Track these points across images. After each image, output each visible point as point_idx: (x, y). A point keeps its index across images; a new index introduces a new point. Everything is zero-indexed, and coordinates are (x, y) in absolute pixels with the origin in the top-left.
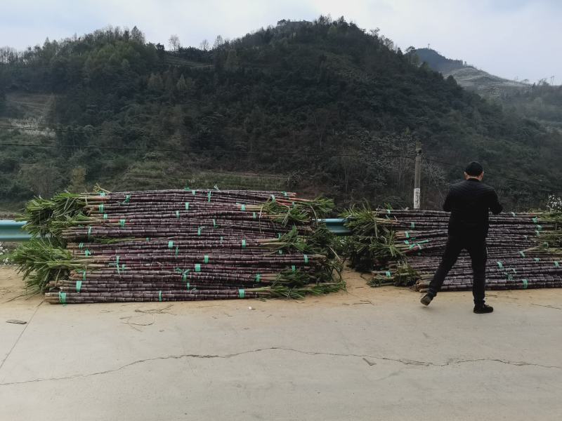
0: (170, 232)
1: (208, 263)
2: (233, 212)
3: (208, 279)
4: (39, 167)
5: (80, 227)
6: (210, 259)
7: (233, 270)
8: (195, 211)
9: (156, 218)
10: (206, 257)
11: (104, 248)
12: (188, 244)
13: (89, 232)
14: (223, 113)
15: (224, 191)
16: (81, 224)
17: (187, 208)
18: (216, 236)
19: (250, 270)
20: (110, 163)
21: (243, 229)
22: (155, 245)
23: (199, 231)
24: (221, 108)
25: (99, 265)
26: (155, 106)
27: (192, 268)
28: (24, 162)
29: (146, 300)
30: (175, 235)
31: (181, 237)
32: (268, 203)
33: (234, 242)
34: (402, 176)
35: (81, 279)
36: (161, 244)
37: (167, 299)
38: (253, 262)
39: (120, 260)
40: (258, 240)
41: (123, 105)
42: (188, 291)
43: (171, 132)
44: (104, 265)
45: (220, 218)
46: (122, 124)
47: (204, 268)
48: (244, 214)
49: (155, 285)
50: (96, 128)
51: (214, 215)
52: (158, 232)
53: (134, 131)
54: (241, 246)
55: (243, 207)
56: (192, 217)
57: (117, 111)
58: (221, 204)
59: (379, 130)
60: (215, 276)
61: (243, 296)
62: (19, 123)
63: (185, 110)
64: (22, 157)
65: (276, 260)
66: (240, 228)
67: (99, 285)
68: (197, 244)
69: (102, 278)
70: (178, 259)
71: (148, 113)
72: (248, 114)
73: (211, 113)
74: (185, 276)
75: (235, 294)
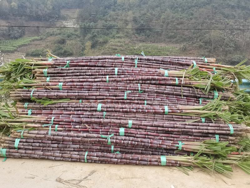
0: (99, 95)
1: (132, 128)
2: (157, 77)
3: (131, 144)
4: (73, 42)
5: (25, 89)
6: (133, 124)
7: (155, 136)
8: (123, 76)
9: (90, 82)
10: (130, 122)
11: (45, 108)
12: (114, 108)
13: (32, 94)
14: (151, 14)
15: (150, 58)
16: (26, 87)
17: (116, 73)
18: (140, 100)
19: (172, 137)
20: (101, 40)
21: (166, 94)
22: (86, 107)
23: (126, 95)
24: (150, 11)
25: (36, 125)
26: (120, 12)
27: (117, 132)
28: (68, 40)
29: (73, 160)
30: (103, 99)
31: (109, 101)
32: (190, 69)
33: (157, 107)
34: (244, 44)
35: (19, 137)
36: (91, 107)
37: (90, 161)
38: (176, 129)
39: (54, 121)
40: (180, 107)
41: (107, 12)
42: (111, 155)
43: (127, 24)
44: (40, 125)
45: (145, 83)
46: (106, 21)
47: (128, 133)
48: (167, 80)
49: (82, 147)
50: (95, 24)
51: (139, 80)
52: (89, 96)
53: (111, 25)
54: (164, 112)
55: (166, 72)
56: (120, 81)
57: (104, 16)
58: (147, 70)
59: (234, 19)
60: (138, 142)
61: (165, 164)
62: (66, 22)
63: (133, 13)
64: (67, 38)
66: (163, 93)
67: (34, 144)
68: (123, 108)
69: (36, 138)
70: (104, 123)
71: (117, 16)
72: (164, 14)
73: (145, 14)
74: (109, 140)
75: (156, 161)
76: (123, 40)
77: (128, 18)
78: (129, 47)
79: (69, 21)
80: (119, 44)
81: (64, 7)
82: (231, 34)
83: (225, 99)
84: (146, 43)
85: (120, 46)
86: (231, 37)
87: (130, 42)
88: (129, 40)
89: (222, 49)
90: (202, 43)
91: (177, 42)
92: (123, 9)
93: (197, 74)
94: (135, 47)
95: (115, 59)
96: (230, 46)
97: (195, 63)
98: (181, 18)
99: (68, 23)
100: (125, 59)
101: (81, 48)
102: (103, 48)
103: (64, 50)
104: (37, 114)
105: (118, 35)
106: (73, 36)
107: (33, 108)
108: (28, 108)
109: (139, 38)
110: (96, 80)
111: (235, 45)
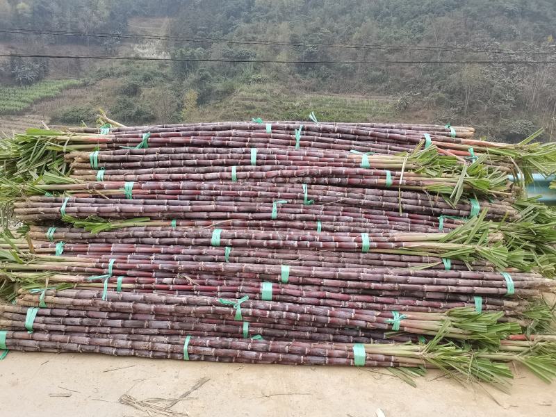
0: (217, 210)
1: (288, 283)
2: (344, 170)
3: (288, 318)
4: (157, 92)
5: (48, 196)
6: (292, 274)
7: (340, 300)
8: (268, 167)
9: (193, 180)
10: (286, 269)
11: (93, 240)
12: (250, 238)
13: (63, 208)
14: (331, 28)
15: (329, 126)
17: (253, 160)
18: (308, 220)
19: (377, 302)
20: (219, 86)
21: (364, 206)
22: (187, 237)
23: (275, 209)
24: (329, 23)
25: (74, 278)
26: (262, 25)
27: (255, 293)
28: (145, 86)
29: (158, 356)
30: (225, 218)
31: (238, 222)
32: (416, 151)
33: (345, 237)
34: (536, 96)
35: (36, 304)
36: (197, 237)
37: (197, 357)
38: (387, 285)
39: (114, 268)
40: (397, 235)
41: (232, 25)
42: (243, 344)
43: (277, 52)
44: (82, 278)
45: (317, 183)
46: (231, 44)
47: (279, 293)
48: (368, 176)
49: (177, 325)
50: (207, 51)
51: (306, 176)
53: (241, 53)
54: (360, 247)
55: (365, 159)
56: (262, 179)
57: (226, 33)
58: (321, 152)
59: (514, 40)
60: (302, 313)
61: (363, 363)
62: (140, 48)
63: (291, 27)
64: (143, 81)
65: (438, 284)
66: (358, 205)
67: (68, 320)
68: (268, 239)
69: (74, 307)
70: (227, 271)
71: (255, 33)
72: (358, 28)
73: (317, 29)
74: (239, 311)
75: (344, 356)
76: (267, 86)
77: (279, 38)
78: (281, 103)
79: (147, 46)
80: (259, 96)
81: (135, 13)
82: (507, 73)
83: (494, 217)
84: (320, 94)
85: (261, 101)
86: (507, 79)
87: (283, 91)
88: (282, 87)
89: (486, 107)
90: (444, 93)
91: (387, 91)
92: (268, 18)
93: (433, 162)
94: (295, 102)
95: (251, 129)
96: (504, 100)
97: (428, 137)
98: (397, 39)
99: (144, 48)
100: (273, 128)
101: (175, 105)
102: (223, 104)
103: (136, 110)
104: (76, 252)
105: (257, 76)
106: (157, 78)
107: (65, 240)
108: (56, 240)
109: (305, 82)
110: (209, 175)
111: (515, 99)
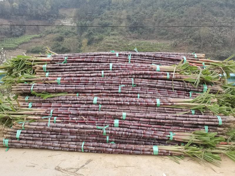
0: (95, 89)
1: (126, 120)
2: (149, 72)
3: (125, 135)
4: (71, 40)
5: (25, 83)
6: (127, 116)
7: (147, 127)
8: (117, 71)
9: (86, 77)
10: (124, 114)
11: (44, 102)
12: (109, 101)
13: (32, 88)
14: (144, 12)
15: (143, 54)
17: (111, 68)
18: (134, 93)
19: (163, 128)
20: (97, 37)
21: (158, 87)
22: (83, 100)
23: (120, 88)
24: (143, 10)
25: (36, 117)
26: (114, 11)
27: (112, 124)
28: (66, 37)
29: (71, 150)
30: (99, 93)
31: (104, 94)
32: (180, 64)
33: (150, 100)
34: (232, 40)
35: (21, 128)
36: (87, 100)
37: (87, 151)
38: (167, 121)
39: (53, 113)
40: (172, 100)
41: (102, 11)
42: (106, 145)
43: (121, 22)
44: (40, 117)
45: (138, 78)
46: (102, 19)
47: (122, 124)
48: (159, 74)
49: (79, 137)
50: (92, 22)
51: (133, 75)
53: (106, 23)
54: (156, 105)
55: (158, 67)
56: (114, 76)
57: (99, 15)
58: (139, 65)
60: (131, 132)
61: (157, 154)
62: (64, 21)
63: (127, 12)
64: (65, 35)
65: (189, 120)
66: (155, 87)
67: (34, 135)
68: (117, 101)
69: (36, 129)
70: (100, 115)
71: (112, 14)
72: (155, 12)
73: (138, 13)
74: (105, 131)
75: (149, 151)
76: (117, 37)
77: (122, 17)
78: (123, 44)
79: (66, 20)
80: (114, 41)
81: (62, 7)
82: (220, 31)
83: (214, 92)
84: (139, 40)
85: (114, 43)
86: (219, 33)
87: (124, 39)
88: (123, 37)
89: (211, 45)
90: (192, 39)
91: (168, 39)
92: (118, 8)
93: (187, 69)
94: (129, 43)
95: (110, 55)
96: (218, 42)
97: (185, 58)
98: (172, 16)
99: (65, 21)
100: (119, 55)
101: (78, 45)
102: (98, 45)
103: (62, 47)
104: (37, 107)
105: (113, 33)
106: (71, 34)
107: (33, 102)
108: (29, 102)
109: (133, 35)
110: (92, 75)
111: (223, 42)
